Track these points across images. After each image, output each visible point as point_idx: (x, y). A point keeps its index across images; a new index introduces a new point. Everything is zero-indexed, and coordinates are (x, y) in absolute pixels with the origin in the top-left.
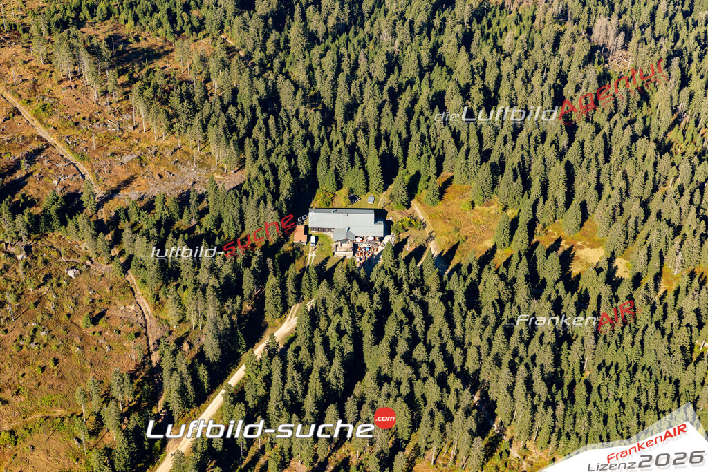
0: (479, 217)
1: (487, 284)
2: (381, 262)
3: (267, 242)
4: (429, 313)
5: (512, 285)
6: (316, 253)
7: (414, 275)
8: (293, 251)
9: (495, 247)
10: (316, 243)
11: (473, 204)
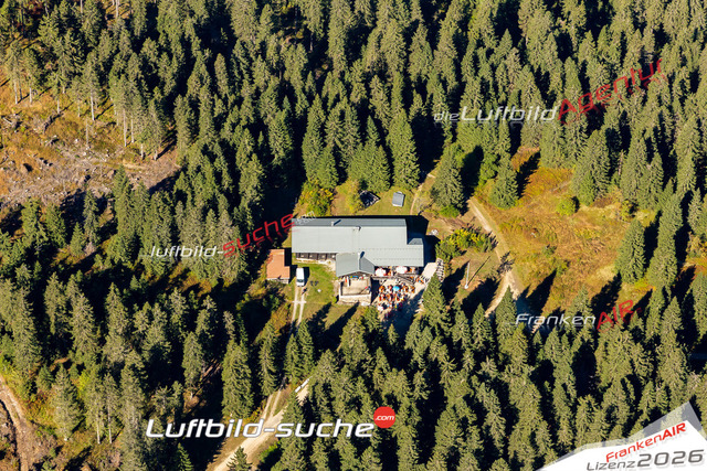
0: (588, 225)
1: (610, 347)
2: (421, 311)
3: (221, 281)
4: (512, 403)
5: (653, 349)
6: (307, 298)
7: (480, 335)
8: (266, 296)
9: (618, 278)
10: (306, 281)
11: (576, 202)
